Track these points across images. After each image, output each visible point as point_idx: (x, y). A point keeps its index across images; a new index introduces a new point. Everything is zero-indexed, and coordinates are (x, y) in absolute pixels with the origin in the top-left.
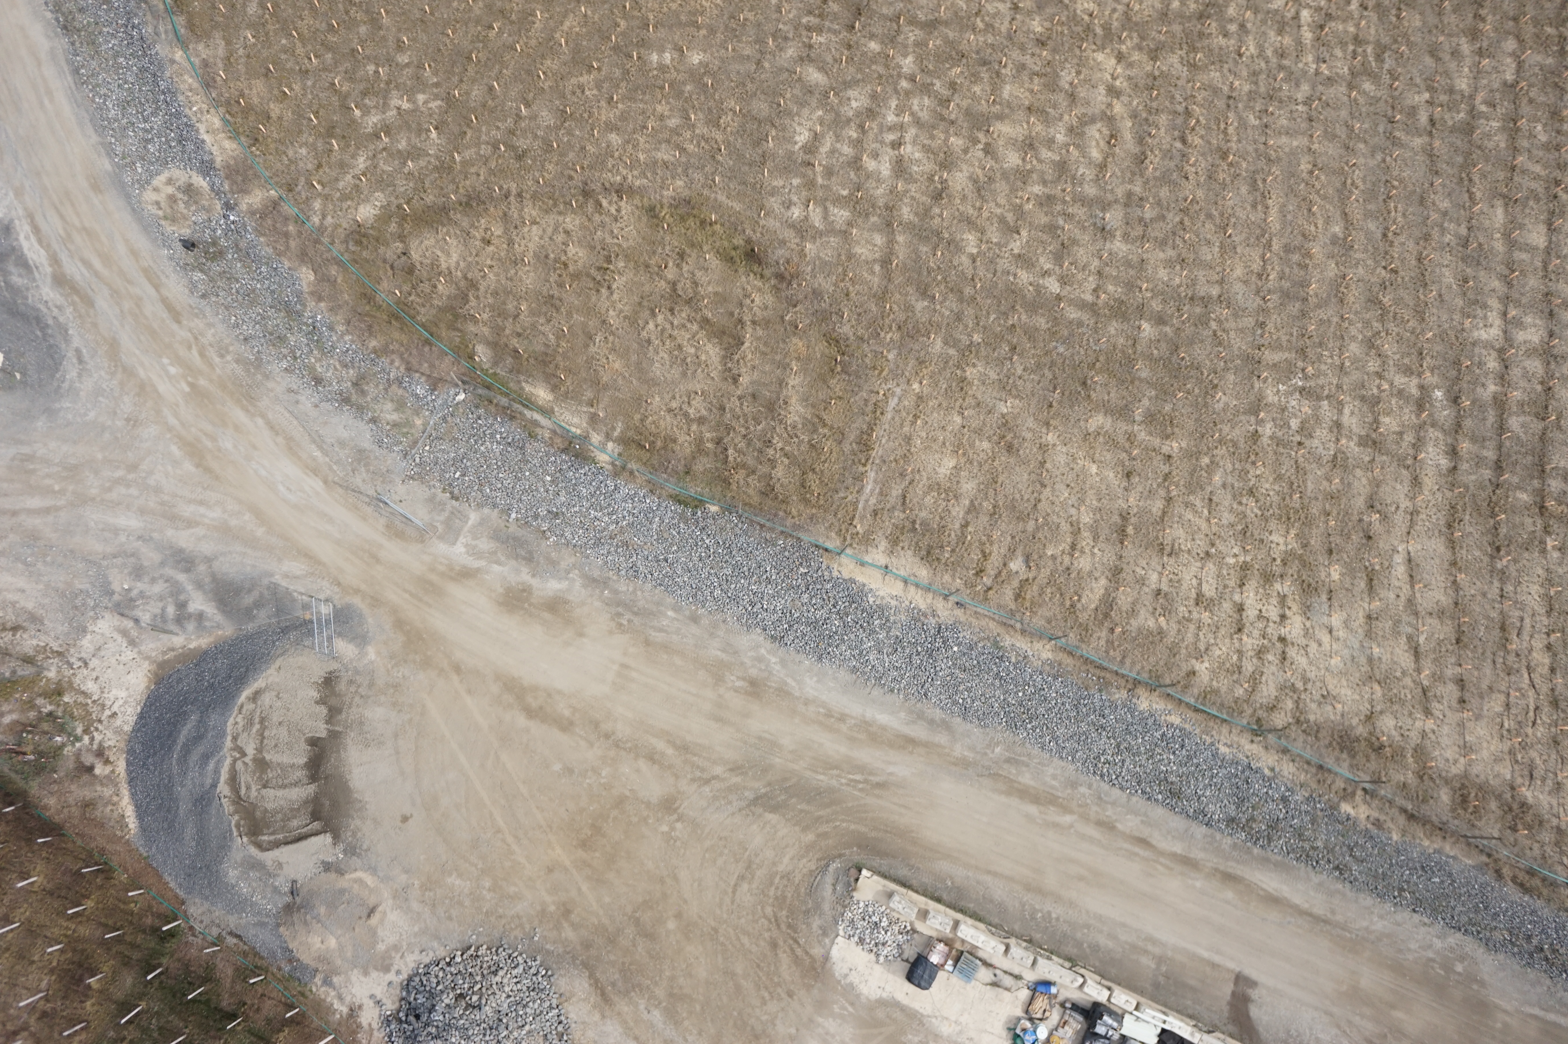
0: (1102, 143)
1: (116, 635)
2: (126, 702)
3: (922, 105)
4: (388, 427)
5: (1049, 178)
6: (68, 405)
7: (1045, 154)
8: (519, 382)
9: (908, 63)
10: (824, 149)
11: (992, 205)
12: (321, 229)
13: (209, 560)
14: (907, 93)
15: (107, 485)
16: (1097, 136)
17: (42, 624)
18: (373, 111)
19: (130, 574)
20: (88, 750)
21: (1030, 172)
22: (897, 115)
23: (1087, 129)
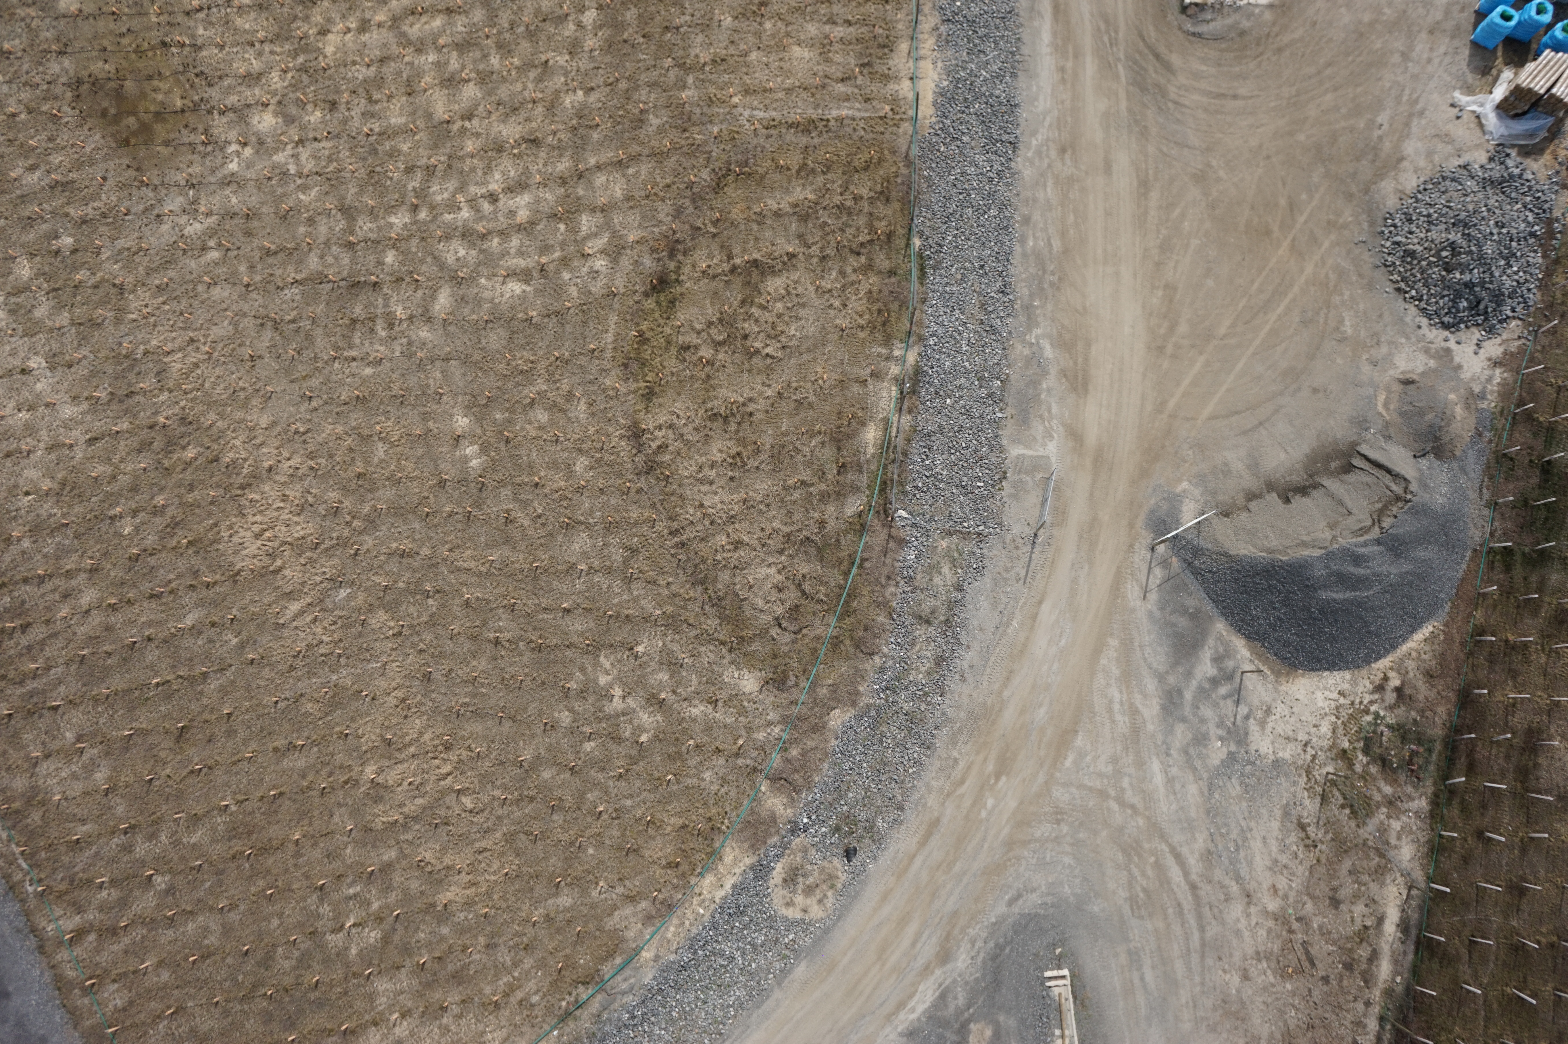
0: (424, 19)
1: (1268, 730)
2: (1325, 688)
3: (440, 192)
4: (959, 571)
5: (478, 54)
6: (1067, 887)
7: (454, 64)
8: (868, 461)
9: (399, 220)
10: (522, 263)
11: (526, 93)
12: (785, 720)
13: (1161, 678)
14: (432, 208)
15: (1129, 812)
16: (417, 27)
17: (1287, 804)
18: (636, 722)
19: (1205, 746)
20: (1383, 701)
21: (478, 73)
22: (459, 209)
23: (414, 38)
